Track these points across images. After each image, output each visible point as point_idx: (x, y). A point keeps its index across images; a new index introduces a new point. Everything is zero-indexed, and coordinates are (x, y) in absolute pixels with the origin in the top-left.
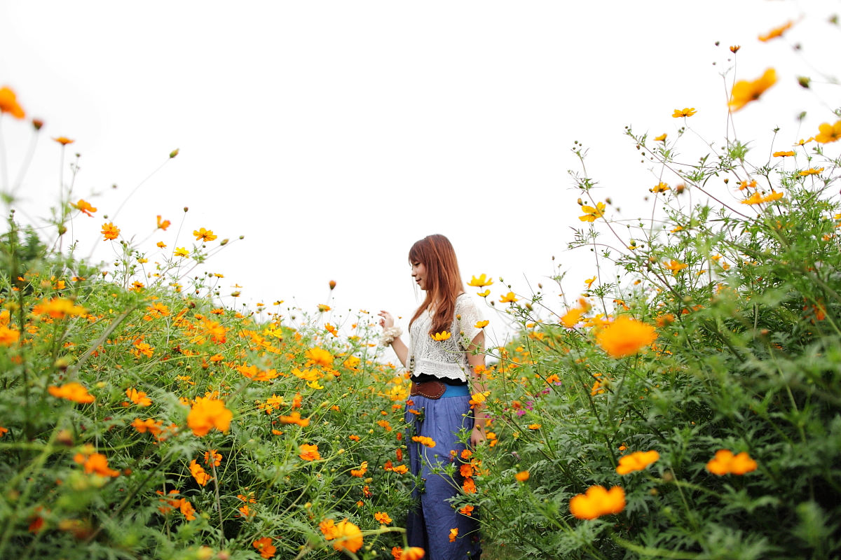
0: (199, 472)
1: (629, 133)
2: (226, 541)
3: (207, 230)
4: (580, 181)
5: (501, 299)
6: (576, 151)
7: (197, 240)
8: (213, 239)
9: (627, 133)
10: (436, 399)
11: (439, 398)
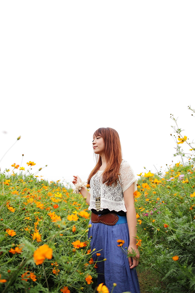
1: (190, 108)
3: (32, 161)
7: (28, 166)
8: (34, 165)
9: (189, 109)
10: (112, 225)
11: (115, 225)
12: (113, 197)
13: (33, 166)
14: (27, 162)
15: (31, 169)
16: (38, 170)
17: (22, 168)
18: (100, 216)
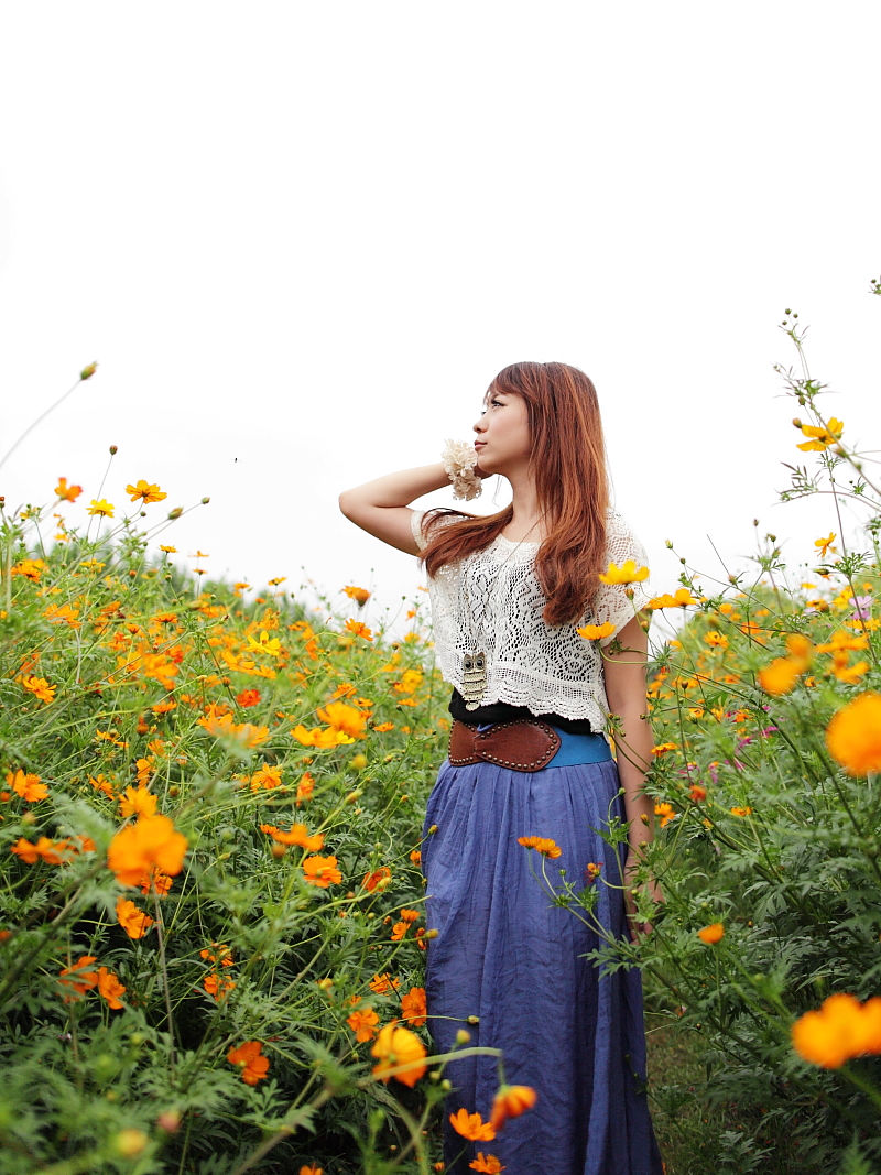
0: (132, 917)
2: (180, 1056)
3: (150, 483)
4: (796, 384)
6: (789, 327)
7: (132, 500)
8: (160, 499)
10: (534, 771)
11: (544, 769)
12: (550, 662)
13: (151, 504)
14: (129, 486)
15: (143, 515)
16: (167, 517)
17: (103, 508)
18: (482, 733)
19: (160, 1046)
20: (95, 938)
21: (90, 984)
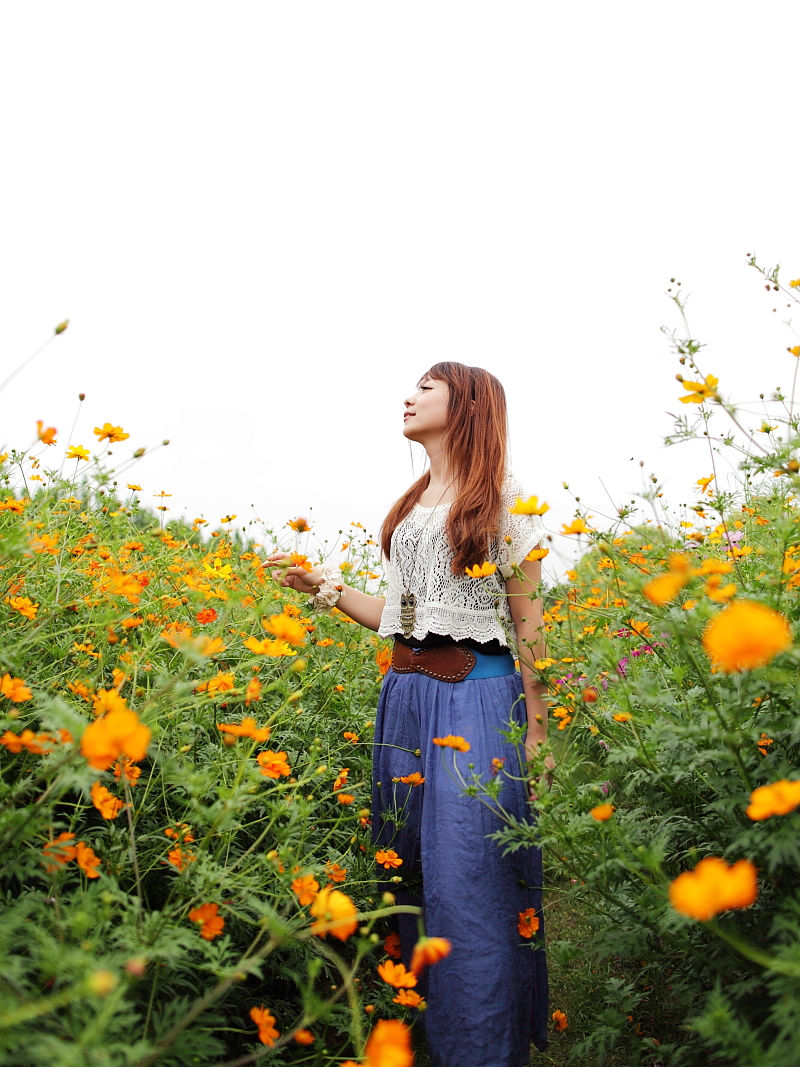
0: (106, 800)
2: (147, 916)
3: (114, 425)
4: (680, 344)
5: (563, 530)
6: (673, 294)
7: (100, 440)
8: (123, 439)
9: (750, 264)
10: (455, 682)
11: (463, 680)
13: (116, 443)
14: (96, 428)
15: (110, 453)
16: (132, 456)
17: (78, 452)
19: (130, 907)
20: (74, 818)
21: (70, 855)
